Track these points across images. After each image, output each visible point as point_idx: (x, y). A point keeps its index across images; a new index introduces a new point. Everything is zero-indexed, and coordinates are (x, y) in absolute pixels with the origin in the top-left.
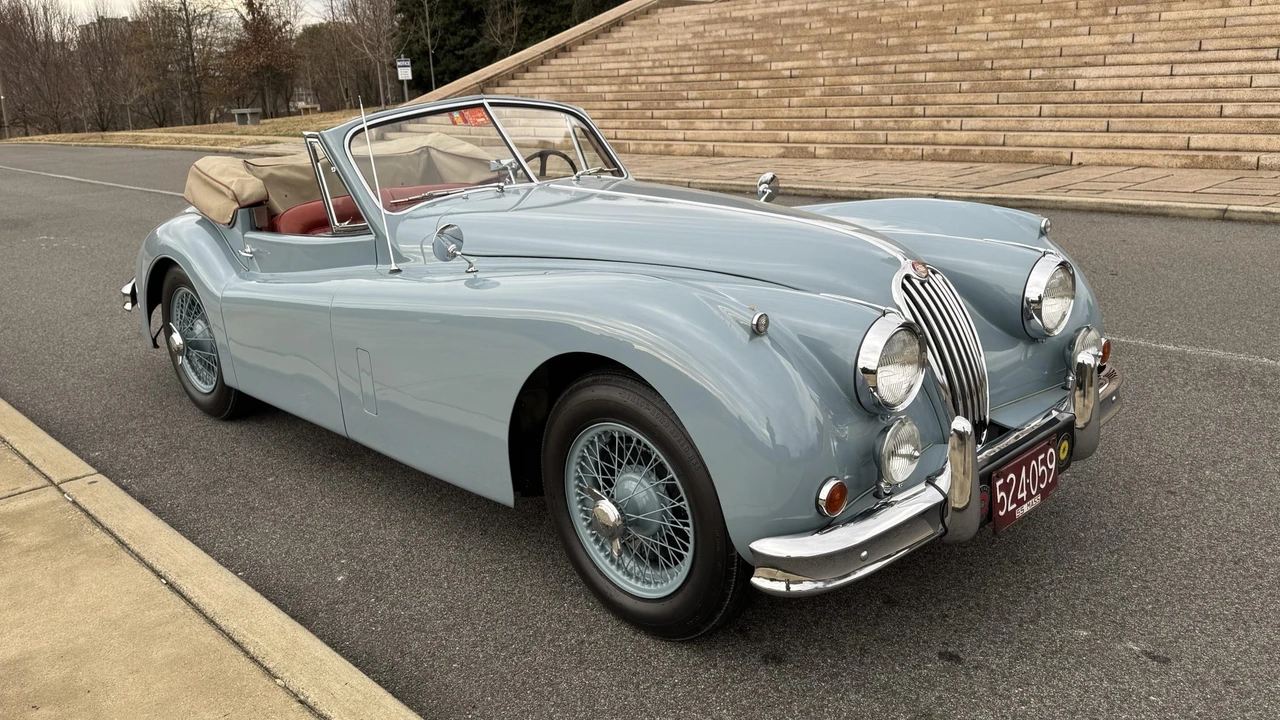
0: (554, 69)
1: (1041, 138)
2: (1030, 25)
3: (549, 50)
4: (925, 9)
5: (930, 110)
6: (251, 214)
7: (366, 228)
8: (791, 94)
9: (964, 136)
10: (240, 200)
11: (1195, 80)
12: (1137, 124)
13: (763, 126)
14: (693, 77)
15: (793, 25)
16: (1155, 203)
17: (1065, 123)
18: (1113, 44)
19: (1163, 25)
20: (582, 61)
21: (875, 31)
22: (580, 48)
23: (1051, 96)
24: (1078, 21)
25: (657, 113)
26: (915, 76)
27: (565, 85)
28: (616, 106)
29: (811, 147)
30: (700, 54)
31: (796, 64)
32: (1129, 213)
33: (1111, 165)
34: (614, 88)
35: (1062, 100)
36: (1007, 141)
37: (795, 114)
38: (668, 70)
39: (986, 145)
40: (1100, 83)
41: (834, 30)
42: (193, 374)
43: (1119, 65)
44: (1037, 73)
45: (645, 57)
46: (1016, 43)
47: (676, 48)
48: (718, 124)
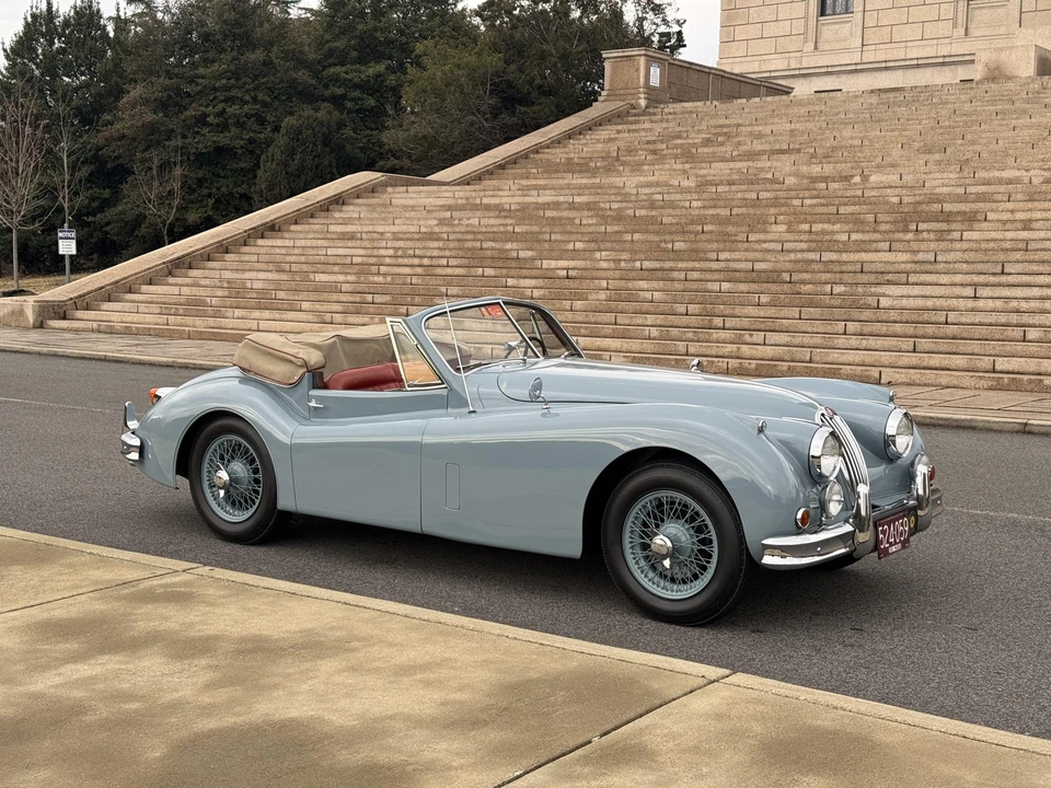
0: (263, 251)
1: (848, 357)
2: (828, 237)
3: (255, 228)
4: (711, 212)
5: (730, 322)
6: (313, 376)
8: (573, 298)
9: (769, 351)
10: (307, 366)
11: (999, 304)
12: (944, 345)
14: (449, 271)
15: (560, 218)
16: (963, 417)
17: (872, 342)
18: (916, 263)
19: (965, 245)
21: (657, 233)
22: (293, 228)
23: (855, 314)
24: (877, 236)
26: (710, 286)
27: (283, 271)
28: (358, 299)
29: (604, 355)
30: (451, 245)
31: (572, 264)
32: (940, 426)
33: (920, 385)
34: (351, 278)
35: (866, 319)
36: (814, 358)
37: (581, 319)
38: (416, 261)
39: (792, 361)
40: (904, 302)
41: (609, 229)
43: (921, 284)
44: (838, 289)
45: (383, 244)
46: (815, 256)
47: (420, 235)
48: (491, 325)
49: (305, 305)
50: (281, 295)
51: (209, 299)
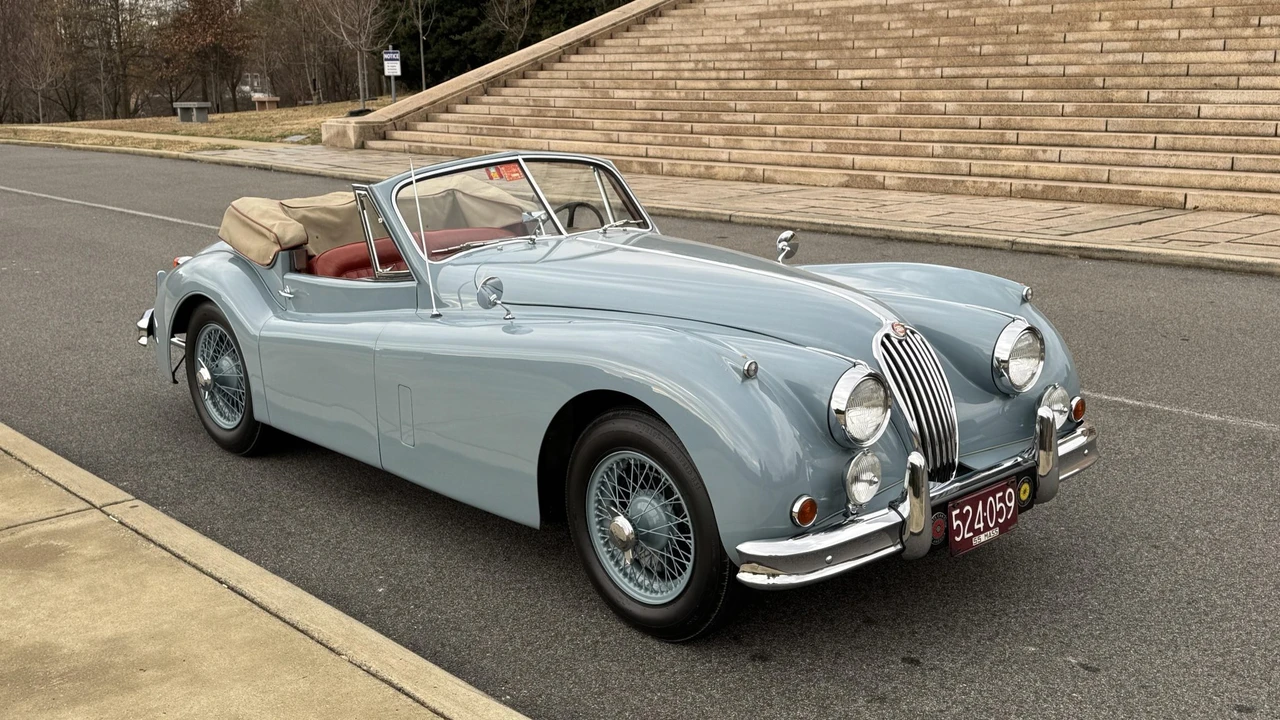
0: (574, 67)
1: (1151, 177)
2: (1155, 35)
3: (570, 44)
4: (1031, 9)
5: (1025, 136)
6: (291, 257)
7: (409, 274)
8: (861, 111)
9: (1061, 170)
10: (282, 243)
12: (1267, 162)
13: (824, 147)
14: (743, 84)
15: (868, 23)
16: (1259, 260)
17: (1182, 158)
18: (1250, 63)
20: (609, 58)
21: (966, 35)
22: (608, 42)
23: (1169, 123)
24: (1211, 33)
25: (697, 127)
26: (1011, 94)
27: (588, 88)
28: (648, 117)
29: (879, 176)
30: (752, 56)
31: (869, 72)
32: (1231, 270)
33: (1231, 211)
34: (647, 94)
35: (1182, 130)
36: (1112, 178)
37: (863, 135)
38: (713, 74)
39: (1087, 182)
40: (1229, 110)
41: (917, 33)
42: (214, 410)
43: (1253, 88)
45: (686, 57)
46: (1136, 57)
47: (725, 47)
48: (770, 143)
49: (597, 124)
50: (578, 112)
51: (511, 118)
